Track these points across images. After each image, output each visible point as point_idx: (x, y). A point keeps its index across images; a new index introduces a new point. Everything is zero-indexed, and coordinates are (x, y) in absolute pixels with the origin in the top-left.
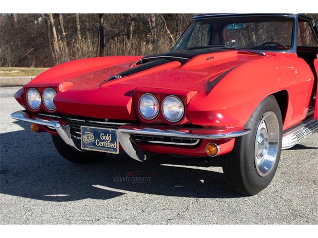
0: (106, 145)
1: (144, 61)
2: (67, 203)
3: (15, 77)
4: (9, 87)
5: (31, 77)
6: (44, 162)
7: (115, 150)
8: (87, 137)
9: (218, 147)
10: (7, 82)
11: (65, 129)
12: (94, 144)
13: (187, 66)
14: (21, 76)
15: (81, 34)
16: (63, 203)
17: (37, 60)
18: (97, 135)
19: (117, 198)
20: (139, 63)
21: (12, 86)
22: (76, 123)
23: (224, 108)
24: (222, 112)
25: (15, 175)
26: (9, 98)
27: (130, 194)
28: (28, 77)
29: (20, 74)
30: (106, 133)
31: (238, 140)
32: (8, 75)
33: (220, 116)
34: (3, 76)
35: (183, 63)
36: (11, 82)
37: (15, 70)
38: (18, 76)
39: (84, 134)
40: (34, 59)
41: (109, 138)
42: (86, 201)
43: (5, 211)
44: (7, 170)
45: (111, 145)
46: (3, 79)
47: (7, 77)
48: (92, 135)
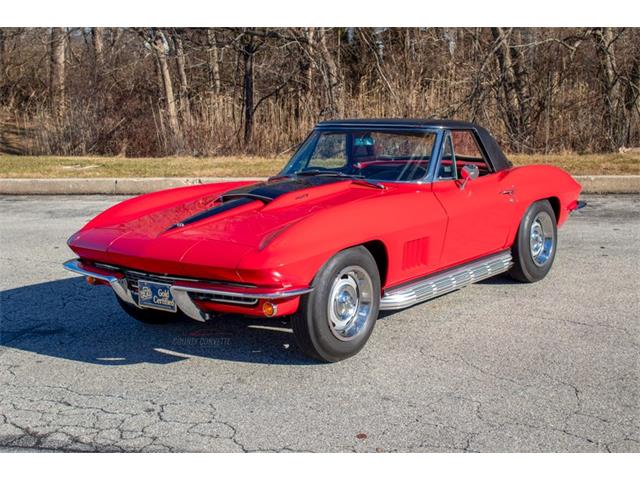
0: (163, 303)
2: (124, 367)
3: (89, 179)
4: (78, 197)
5: (115, 179)
6: (108, 320)
7: (172, 307)
8: (145, 294)
9: (274, 307)
10: (76, 187)
11: (121, 283)
12: (152, 301)
13: (269, 207)
14: (99, 177)
15: (220, 80)
16: (120, 366)
17: (131, 140)
18: (154, 290)
19: (181, 362)
20: (218, 201)
21: (83, 194)
23: (281, 265)
25: (72, 335)
26: (77, 218)
27: (195, 358)
28: (110, 179)
29: (98, 174)
30: (164, 289)
32: (77, 174)
33: (277, 274)
34: (70, 177)
35: (266, 203)
36: (83, 188)
37: (90, 163)
38: (95, 176)
39: (141, 289)
40: (125, 140)
41: (166, 294)
42: (146, 365)
43: (56, 372)
44: (62, 329)
45: (169, 303)
46: (69, 182)
47: (76, 179)
48: (149, 290)
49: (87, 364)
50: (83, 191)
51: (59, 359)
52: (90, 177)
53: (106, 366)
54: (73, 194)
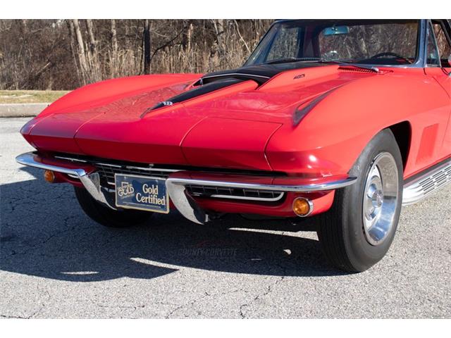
0: (152, 201)
1: (206, 81)
2: (99, 283)
3: (25, 104)
4: (15, 119)
5: (47, 104)
6: (66, 225)
7: (163, 207)
8: (124, 190)
9: (311, 203)
10: (14, 111)
11: (92, 178)
12: (134, 200)
14: (33, 102)
15: (117, 42)
17: (56, 79)
18: (137, 186)
20: (197, 84)
21: (21, 117)
22: (108, 169)
23: (320, 147)
24: (315, 153)
25: (26, 243)
28: (43, 104)
29: (32, 100)
30: (151, 184)
31: (339, 193)
32: (14, 101)
33: (313, 158)
34: (8, 103)
35: (261, 83)
36: (20, 111)
37: (24, 94)
38: (29, 102)
39: (119, 185)
40: (51, 78)
41: (155, 191)
42: (125, 280)
43: (12, 294)
44: (14, 236)
45: (158, 201)
46: (7, 106)
47: (13, 104)
48: (130, 186)
49: (51, 281)
50: (20, 114)
51: (14, 274)
52: (25, 102)
53: (76, 284)
54: (11, 117)
